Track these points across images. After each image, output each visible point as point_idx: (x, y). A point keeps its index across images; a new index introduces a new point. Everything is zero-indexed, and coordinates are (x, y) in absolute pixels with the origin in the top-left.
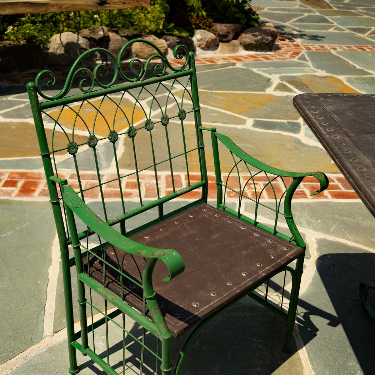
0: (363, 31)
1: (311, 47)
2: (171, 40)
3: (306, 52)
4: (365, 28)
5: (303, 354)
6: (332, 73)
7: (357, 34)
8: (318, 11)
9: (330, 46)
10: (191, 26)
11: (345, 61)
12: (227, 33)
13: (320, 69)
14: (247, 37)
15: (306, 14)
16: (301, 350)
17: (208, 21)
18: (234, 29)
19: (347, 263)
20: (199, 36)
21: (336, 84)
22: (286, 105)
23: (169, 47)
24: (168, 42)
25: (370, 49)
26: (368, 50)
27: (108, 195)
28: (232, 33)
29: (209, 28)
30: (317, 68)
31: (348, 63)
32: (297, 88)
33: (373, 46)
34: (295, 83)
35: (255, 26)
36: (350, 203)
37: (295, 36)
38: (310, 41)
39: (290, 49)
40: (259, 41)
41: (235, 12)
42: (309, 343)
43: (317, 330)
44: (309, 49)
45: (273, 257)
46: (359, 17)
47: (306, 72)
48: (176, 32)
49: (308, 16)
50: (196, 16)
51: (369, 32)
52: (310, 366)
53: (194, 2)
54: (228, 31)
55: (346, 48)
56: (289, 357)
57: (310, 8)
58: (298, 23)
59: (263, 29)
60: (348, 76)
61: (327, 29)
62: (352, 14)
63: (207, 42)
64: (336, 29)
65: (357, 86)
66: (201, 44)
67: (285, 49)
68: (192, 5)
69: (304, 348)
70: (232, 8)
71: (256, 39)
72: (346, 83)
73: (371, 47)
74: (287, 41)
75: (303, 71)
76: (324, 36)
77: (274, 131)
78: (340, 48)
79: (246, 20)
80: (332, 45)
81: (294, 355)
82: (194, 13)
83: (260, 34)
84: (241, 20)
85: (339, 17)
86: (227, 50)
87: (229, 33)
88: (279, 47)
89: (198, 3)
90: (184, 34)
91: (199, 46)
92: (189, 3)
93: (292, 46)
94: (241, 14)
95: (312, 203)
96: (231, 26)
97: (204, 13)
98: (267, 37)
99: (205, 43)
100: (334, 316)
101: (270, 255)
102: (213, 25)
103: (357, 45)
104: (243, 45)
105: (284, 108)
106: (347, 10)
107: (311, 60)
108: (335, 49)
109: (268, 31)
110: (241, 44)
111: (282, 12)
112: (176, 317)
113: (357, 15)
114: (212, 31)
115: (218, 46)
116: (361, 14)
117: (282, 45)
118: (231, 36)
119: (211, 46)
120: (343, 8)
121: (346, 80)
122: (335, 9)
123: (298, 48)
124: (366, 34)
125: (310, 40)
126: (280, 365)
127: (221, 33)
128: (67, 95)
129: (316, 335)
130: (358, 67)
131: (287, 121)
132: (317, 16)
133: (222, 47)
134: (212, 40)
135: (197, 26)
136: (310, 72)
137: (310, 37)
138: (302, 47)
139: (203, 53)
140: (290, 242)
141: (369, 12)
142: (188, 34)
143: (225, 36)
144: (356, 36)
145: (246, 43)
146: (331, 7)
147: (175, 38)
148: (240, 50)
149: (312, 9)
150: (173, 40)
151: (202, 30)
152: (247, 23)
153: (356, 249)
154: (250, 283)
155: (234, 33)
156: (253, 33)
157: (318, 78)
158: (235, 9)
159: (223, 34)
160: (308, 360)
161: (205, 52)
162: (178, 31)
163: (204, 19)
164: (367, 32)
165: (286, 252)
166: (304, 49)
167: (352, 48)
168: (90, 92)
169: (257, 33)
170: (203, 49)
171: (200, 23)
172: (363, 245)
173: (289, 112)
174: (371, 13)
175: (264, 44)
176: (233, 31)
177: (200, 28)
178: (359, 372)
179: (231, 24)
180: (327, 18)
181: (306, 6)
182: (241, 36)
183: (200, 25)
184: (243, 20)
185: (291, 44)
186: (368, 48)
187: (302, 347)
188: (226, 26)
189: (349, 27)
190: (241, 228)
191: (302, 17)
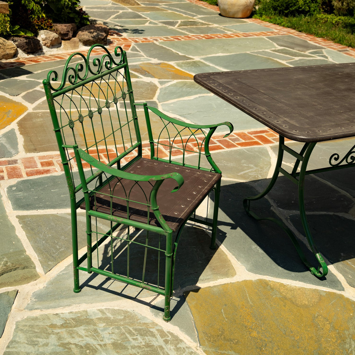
0: (172, 24)
1: (137, 40)
2: (19, 40)
3: (135, 44)
4: (173, 22)
5: (223, 247)
6: (163, 60)
7: (169, 27)
8: (129, 8)
9: (152, 38)
10: (35, 27)
11: (169, 50)
12: (67, 31)
13: (152, 58)
14: (85, 35)
15: (121, 11)
16: (221, 246)
17: (48, 22)
18: (72, 28)
19: (228, 191)
20: (43, 36)
21: (169, 69)
22: (139, 88)
23: (18, 47)
24: (17, 43)
25: (184, 39)
26: (182, 40)
27: (31, 174)
28: (71, 32)
29: (50, 27)
30: (150, 57)
31: (171, 51)
32: (141, 75)
33: (185, 36)
34: (138, 70)
35: (87, 25)
36: (214, 153)
37: (120, 31)
38: (134, 35)
39: (120, 42)
40: (96, 37)
41: (69, 13)
42: (224, 242)
43: (226, 233)
44: (136, 42)
45: (206, 181)
46: (165, 12)
47: (142, 61)
48: (22, 34)
49: (123, 12)
50: (37, 18)
51: (178, 25)
52: (230, 253)
53: (33, 6)
54: (67, 30)
55: (165, 39)
56: (216, 251)
57: (122, 5)
58: (117, 20)
59: (96, 27)
60: (176, 62)
61: (144, 24)
62: (158, 9)
63: (51, 40)
64: (150, 23)
65: (186, 69)
66: (46, 42)
67: (117, 43)
68: (32, 8)
69: (222, 245)
70: (65, 9)
71: (92, 35)
72: (176, 67)
73: (183, 37)
74: (115, 36)
75: (140, 60)
76: (143, 30)
77: (139, 109)
78: (161, 39)
79: (79, 20)
80: (153, 37)
81: (218, 250)
82: (34, 16)
83: (95, 31)
84: (75, 19)
85: (148, 12)
86: (69, 46)
87: (68, 31)
88: (110, 41)
89: (38, 6)
90: (29, 35)
91: (45, 45)
92: (29, 6)
93: (121, 40)
94: (74, 14)
95: (188, 157)
96: (69, 25)
97: (44, 15)
98: (101, 34)
99: (49, 42)
100: (233, 224)
101: (204, 180)
102: (53, 25)
103: (172, 36)
104: (82, 42)
105: (139, 91)
106: (152, 6)
107: (142, 51)
108: (156, 40)
109: (100, 28)
110: (80, 40)
111: (99, 10)
112: (169, 221)
113: (162, 10)
114: (53, 31)
115: (61, 43)
116: (165, 9)
117: (113, 40)
118: (71, 34)
119: (55, 44)
120: (149, 4)
121: (176, 65)
122: (143, 5)
123: (126, 41)
124: (176, 26)
125: (133, 33)
126: (212, 257)
127: (62, 32)
128: (64, 87)
129: (226, 236)
130: (180, 54)
131: (145, 101)
132: (130, 12)
133: (65, 45)
134: (56, 39)
135: (39, 27)
136: (146, 61)
137: (132, 31)
138: (130, 40)
139: (49, 51)
140: (211, 171)
141: (170, 7)
142: (33, 35)
143: (66, 35)
144: (169, 28)
145: (85, 39)
146: (139, 4)
147: (22, 39)
148: (80, 46)
149: (123, 6)
150: (20, 40)
151: (45, 31)
152: (80, 22)
153: (230, 181)
154: (201, 197)
155: (72, 31)
156: (89, 30)
157: (154, 65)
158: (68, 10)
159: (64, 33)
160: (228, 251)
161: (51, 49)
162: (23, 32)
163: (45, 21)
164: (176, 25)
165: (212, 178)
166: (133, 42)
167: (170, 39)
168: (76, 83)
169: (92, 30)
170: (48, 47)
171: (42, 24)
172: (233, 178)
173: (144, 94)
174: (173, 8)
175: (100, 40)
176: (71, 30)
177: (42, 29)
178: (260, 250)
179: (69, 24)
180: (139, 13)
181: (117, 3)
182: (78, 34)
183: (41, 25)
184: (77, 20)
185: (119, 38)
186: (182, 38)
187: (221, 245)
188: (66, 26)
189: (160, 21)
190: (176, 168)
191: (118, 14)
